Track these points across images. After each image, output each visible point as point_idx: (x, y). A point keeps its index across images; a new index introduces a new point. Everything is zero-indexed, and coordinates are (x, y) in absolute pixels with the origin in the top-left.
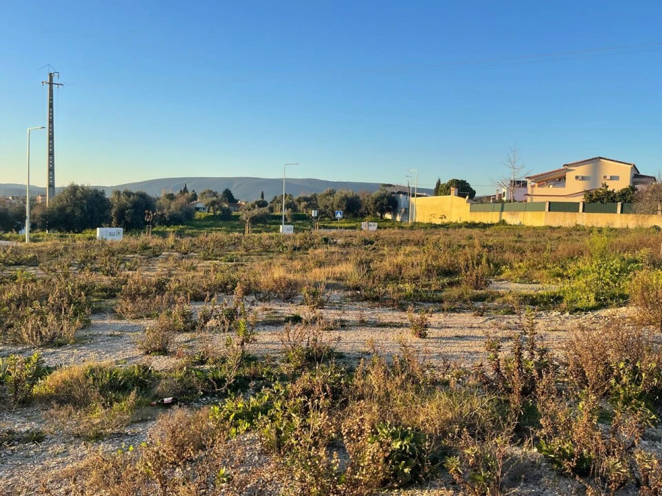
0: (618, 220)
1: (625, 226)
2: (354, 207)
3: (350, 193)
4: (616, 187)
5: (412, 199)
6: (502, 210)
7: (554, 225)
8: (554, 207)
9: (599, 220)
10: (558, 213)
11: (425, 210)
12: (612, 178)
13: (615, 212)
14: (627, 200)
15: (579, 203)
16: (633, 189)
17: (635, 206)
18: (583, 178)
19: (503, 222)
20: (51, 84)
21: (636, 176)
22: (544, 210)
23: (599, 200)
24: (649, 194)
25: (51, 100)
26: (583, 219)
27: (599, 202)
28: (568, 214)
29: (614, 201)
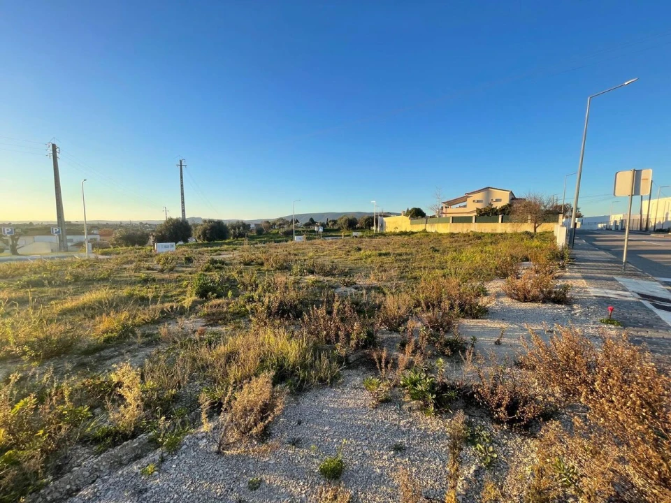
0: (499, 227)
1: (504, 232)
2: (352, 224)
3: (350, 218)
4: (498, 205)
5: (384, 219)
6: (426, 223)
7: (455, 232)
8: (455, 220)
9: (487, 228)
10: (458, 224)
11: (391, 225)
12: (497, 200)
13: (497, 221)
14: (506, 213)
15: (472, 217)
16: (510, 205)
17: (511, 217)
18: (478, 201)
19: (425, 231)
20: (181, 165)
21: (513, 198)
22: (449, 222)
23: (487, 214)
24: (522, 208)
25: (181, 174)
26: (475, 227)
27: (486, 216)
28: (465, 224)
29: (497, 215)
